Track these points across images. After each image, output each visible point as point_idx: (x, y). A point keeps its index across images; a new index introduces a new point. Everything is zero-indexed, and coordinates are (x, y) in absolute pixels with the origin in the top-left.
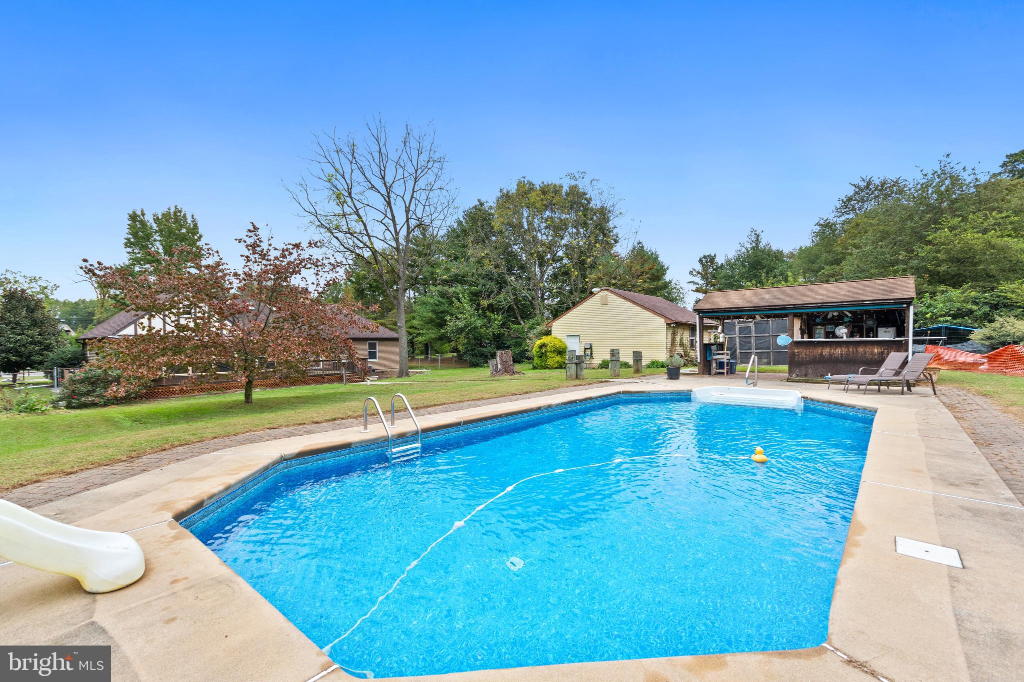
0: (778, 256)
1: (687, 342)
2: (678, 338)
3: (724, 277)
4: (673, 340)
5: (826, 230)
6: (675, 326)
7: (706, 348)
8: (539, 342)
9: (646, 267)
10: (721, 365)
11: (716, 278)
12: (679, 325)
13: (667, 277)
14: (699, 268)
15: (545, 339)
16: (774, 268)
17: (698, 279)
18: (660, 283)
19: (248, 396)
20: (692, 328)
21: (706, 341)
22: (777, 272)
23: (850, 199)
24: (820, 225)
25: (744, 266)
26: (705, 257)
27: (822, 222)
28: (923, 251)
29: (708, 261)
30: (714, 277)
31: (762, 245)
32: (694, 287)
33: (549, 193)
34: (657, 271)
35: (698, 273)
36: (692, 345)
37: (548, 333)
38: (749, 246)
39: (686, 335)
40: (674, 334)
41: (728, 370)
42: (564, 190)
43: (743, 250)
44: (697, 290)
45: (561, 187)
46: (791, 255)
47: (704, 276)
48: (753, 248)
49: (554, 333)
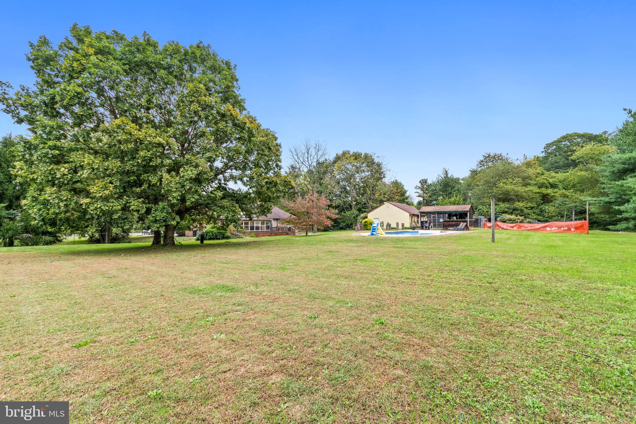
0: (457, 181)
1: (416, 221)
2: (413, 219)
3: (432, 190)
4: (412, 220)
5: (474, 173)
6: (412, 215)
7: (422, 222)
8: (364, 221)
9: (399, 190)
10: (426, 227)
11: (428, 191)
12: (414, 215)
13: (407, 195)
14: (419, 185)
15: (366, 220)
16: (455, 187)
17: (419, 191)
18: (405, 197)
19: (307, 234)
20: (418, 216)
21: (422, 220)
22: (456, 188)
23: (482, 161)
24: (471, 171)
25: (441, 186)
26: (422, 180)
27: (471, 170)
28: (495, 190)
29: (423, 182)
30: (427, 190)
31: (449, 176)
32: (417, 194)
33: (357, 156)
34: (403, 192)
35: (419, 188)
36: (418, 222)
37: (366, 217)
38: (443, 176)
39: (416, 219)
40: (412, 218)
41: (428, 228)
42: (362, 156)
43: (440, 178)
44: (419, 196)
45: (361, 154)
46: (463, 179)
47: (422, 190)
48: (445, 177)
49: (368, 217)
